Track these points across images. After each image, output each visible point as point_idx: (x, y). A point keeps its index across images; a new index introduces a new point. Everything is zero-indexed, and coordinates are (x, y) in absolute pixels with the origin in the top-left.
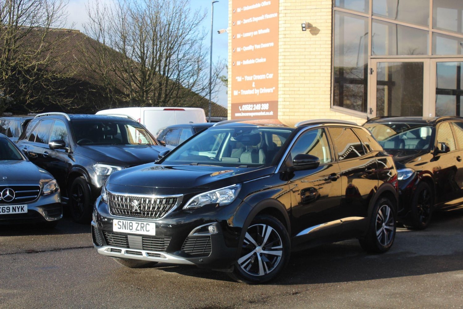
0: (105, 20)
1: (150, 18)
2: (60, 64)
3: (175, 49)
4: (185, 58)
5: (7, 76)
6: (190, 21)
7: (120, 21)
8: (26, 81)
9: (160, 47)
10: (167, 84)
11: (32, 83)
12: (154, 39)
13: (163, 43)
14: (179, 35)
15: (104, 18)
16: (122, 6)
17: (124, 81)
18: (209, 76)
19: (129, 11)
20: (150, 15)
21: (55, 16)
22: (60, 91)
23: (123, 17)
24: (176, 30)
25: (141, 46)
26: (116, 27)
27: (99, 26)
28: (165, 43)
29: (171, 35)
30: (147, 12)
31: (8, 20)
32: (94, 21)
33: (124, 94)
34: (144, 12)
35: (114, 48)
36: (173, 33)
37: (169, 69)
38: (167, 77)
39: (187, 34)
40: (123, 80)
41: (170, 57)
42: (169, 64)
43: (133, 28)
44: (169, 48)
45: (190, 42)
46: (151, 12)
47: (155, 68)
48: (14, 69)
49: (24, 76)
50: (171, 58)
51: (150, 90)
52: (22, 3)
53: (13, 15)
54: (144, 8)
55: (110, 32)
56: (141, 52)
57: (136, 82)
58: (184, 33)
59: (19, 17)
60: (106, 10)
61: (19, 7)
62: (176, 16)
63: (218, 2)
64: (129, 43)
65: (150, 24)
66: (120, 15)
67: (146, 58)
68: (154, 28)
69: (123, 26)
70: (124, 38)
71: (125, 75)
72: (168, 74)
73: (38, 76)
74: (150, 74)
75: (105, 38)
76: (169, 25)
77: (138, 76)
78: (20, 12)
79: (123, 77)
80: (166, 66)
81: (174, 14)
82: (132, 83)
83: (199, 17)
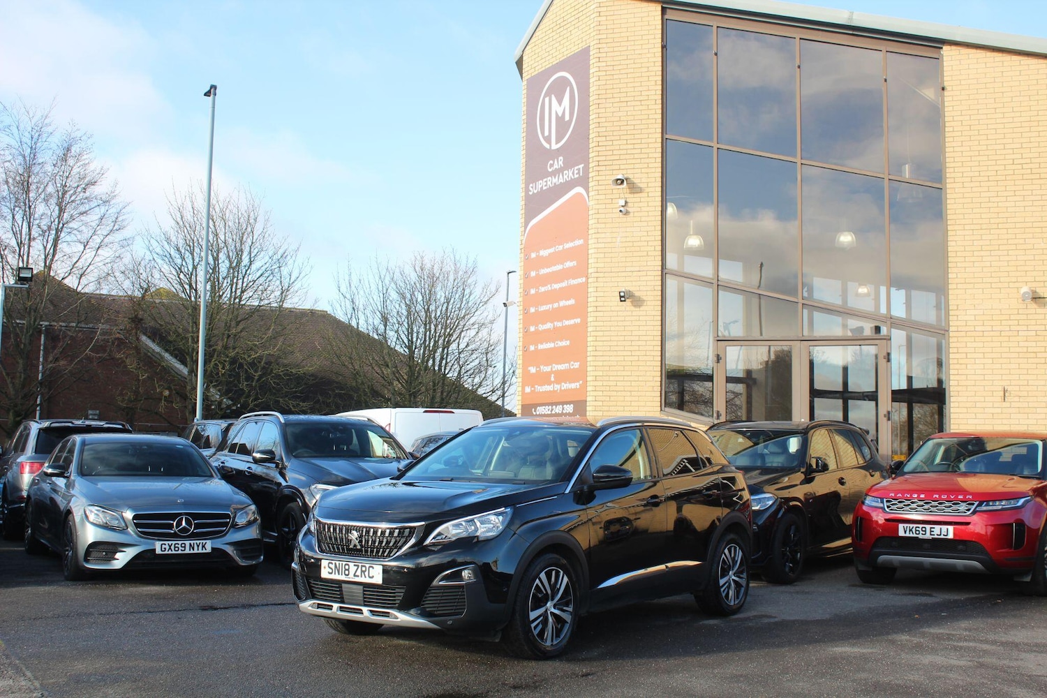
0: (360, 296)
1: (422, 294)
2: (298, 356)
3: (455, 337)
4: (469, 348)
5: (224, 371)
6: (477, 298)
7: (379, 297)
8: (249, 378)
9: (435, 332)
10: (443, 383)
11: (258, 380)
12: (426, 321)
13: (440, 326)
14: (461, 317)
15: (358, 292)
16: (382, 277)
17: (384, 379)
18: (502, 373)
19: (392, 283)
20: (421, 289)
21: (292, 290)
22: (296, 392)
23: (385, 292)
24: (457, 309)
25: (408, 331)
26: (375, 305)
27: (351, 303)
28: (442, 328)
29: (449, 317)
30: (418, 285)
31: (229, 296)
32: (345, 297)
33: (383, 397)
34: (413, 285)
35: (371, 334)
36: (452, 314)
37: (446, 363)
38: (445, 375)
39: (473, 316)
41: (448, 348)
42: (447, 356)
43: (397, 306)
44: (447, 334)
45: (476, 326)
46: (423, 285)
47: (428, 361)
48: (234, 361)
49: (247, 371)
50: (450, 349)
51: (421, 392)
52: (248, 272)
53: (236, 290)
54: (414, 280)
55: (365, 312)
56: (409, 340)
57: (401, 382)
58: (468, 314)
59: (243, 292)
60: (362, 282)
61: (244, 277)
62: (457, 291)
63: (515, 272)
64: (392, 327)
65: (422, 302)
66: (381, 289)
67: (415, 348)
68: (426, 307)
69: (384, 305)
70: (385, 320)
71: (387, 371)
72: (445, 369)
73: (266, 371)
74: (420, 369)
75: (358, 320)
76: (448, 303)
77: (404, 371)
78: (245, 285)
79: (383, 373)
80: (442, 359)
81: (455, 288)
82: (396, 383)
83: (488, 293)
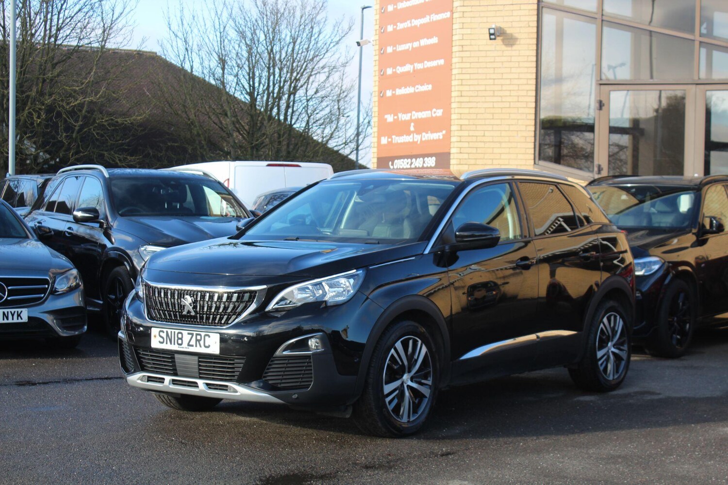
0: (194, 35)
1: (264, 32)
2: (126, 104)
3: (302, 81)
4: (319, 95)
5: (39, 120)
6: (327, 37)
7: (216, 35)
8: (69, 128)
9: (280, 76)
10: (289, 135)
11: (79, 131)
12: (269, 64)
13: (285, 70)
14: (309, 59)
15: (192, 31)
16: (219, 13)
17: (223, 130)
18: (356, 123)
19: (231, 20)
20: (264, 27)
21: (115, 28)
22: (122, 144)
23: (222, 30)
24: (304, 50)
25: (249, 75)
26: (211, 45)
27: (184, 43)
28: (287, 72)
29: (296, 58)
30: (260, 22)
31: (42, 34)
32: (176, 36)
33: (222, 150)
34: (254, 22)
35: (207, 79)
36: (299, 55)
37: (293, 112)
38: (291, 125)
39: (323, 58)
40: (221, 129)
41: (295, 94)
42: (294, 103)
43: (237, 47)
44: (293, 78)
45: (326, 70)
46: (265, 23)
47: (272, 109)
48: (50, 109)
49: (66, 121)
50: (297, 96)
51: (264, 145)
52: (64, 7)
53: (51, 27)
54: (255, 17)
55: (200, 54)
56: (250, 86)
57: (242, 132)
58: (317, 56)
59: (58, 30)
60: (196, 19)
61: (59, 13)
62: (304, 29)
63: (370, 7)
64: (230, 70)
65: (265, 42)
66: (217, 26)
67: (258, 95)
68: (269, 48)
69: (221, 45)
70: (223, 62)
71: (227, 121)
72: (291, 118)
73: (88, 120)
74: (263, 119)
75: (193, 62)
76: (294, 43)
77: (245, 122)
78: (61, 21)
79: (221, 123)
80: (288, 107)
81: (302, 26)
82: (235, 134)
83: (340, 31)
